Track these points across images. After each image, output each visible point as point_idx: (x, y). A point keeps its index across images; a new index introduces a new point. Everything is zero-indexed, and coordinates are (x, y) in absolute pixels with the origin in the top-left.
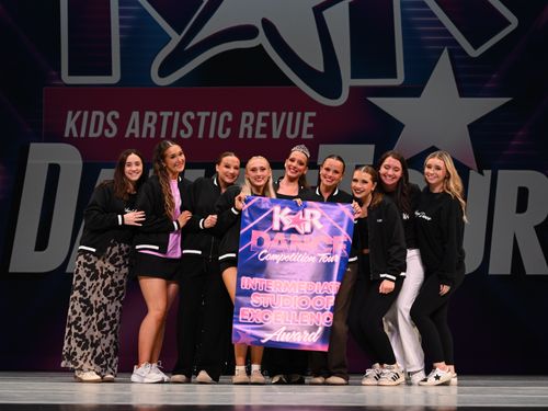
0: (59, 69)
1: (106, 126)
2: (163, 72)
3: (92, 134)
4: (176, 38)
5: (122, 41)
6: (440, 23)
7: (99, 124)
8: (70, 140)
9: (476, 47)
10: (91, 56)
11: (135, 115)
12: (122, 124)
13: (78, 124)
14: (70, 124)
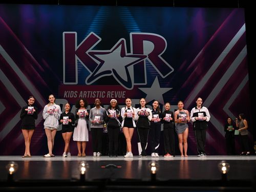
0: (63, 81)
1: (74, 95)
2: (88, 82)
3: (71, 97)
4: (91, 73)
5: (78, 74)
6: (155, 70)
7: (73, 94)
8: (65, 98)
9: (164, 76)
10: (70, 78)
11: (81, 92)
12: (78, 94)
13: (67, 94)
14: (65, 94)
